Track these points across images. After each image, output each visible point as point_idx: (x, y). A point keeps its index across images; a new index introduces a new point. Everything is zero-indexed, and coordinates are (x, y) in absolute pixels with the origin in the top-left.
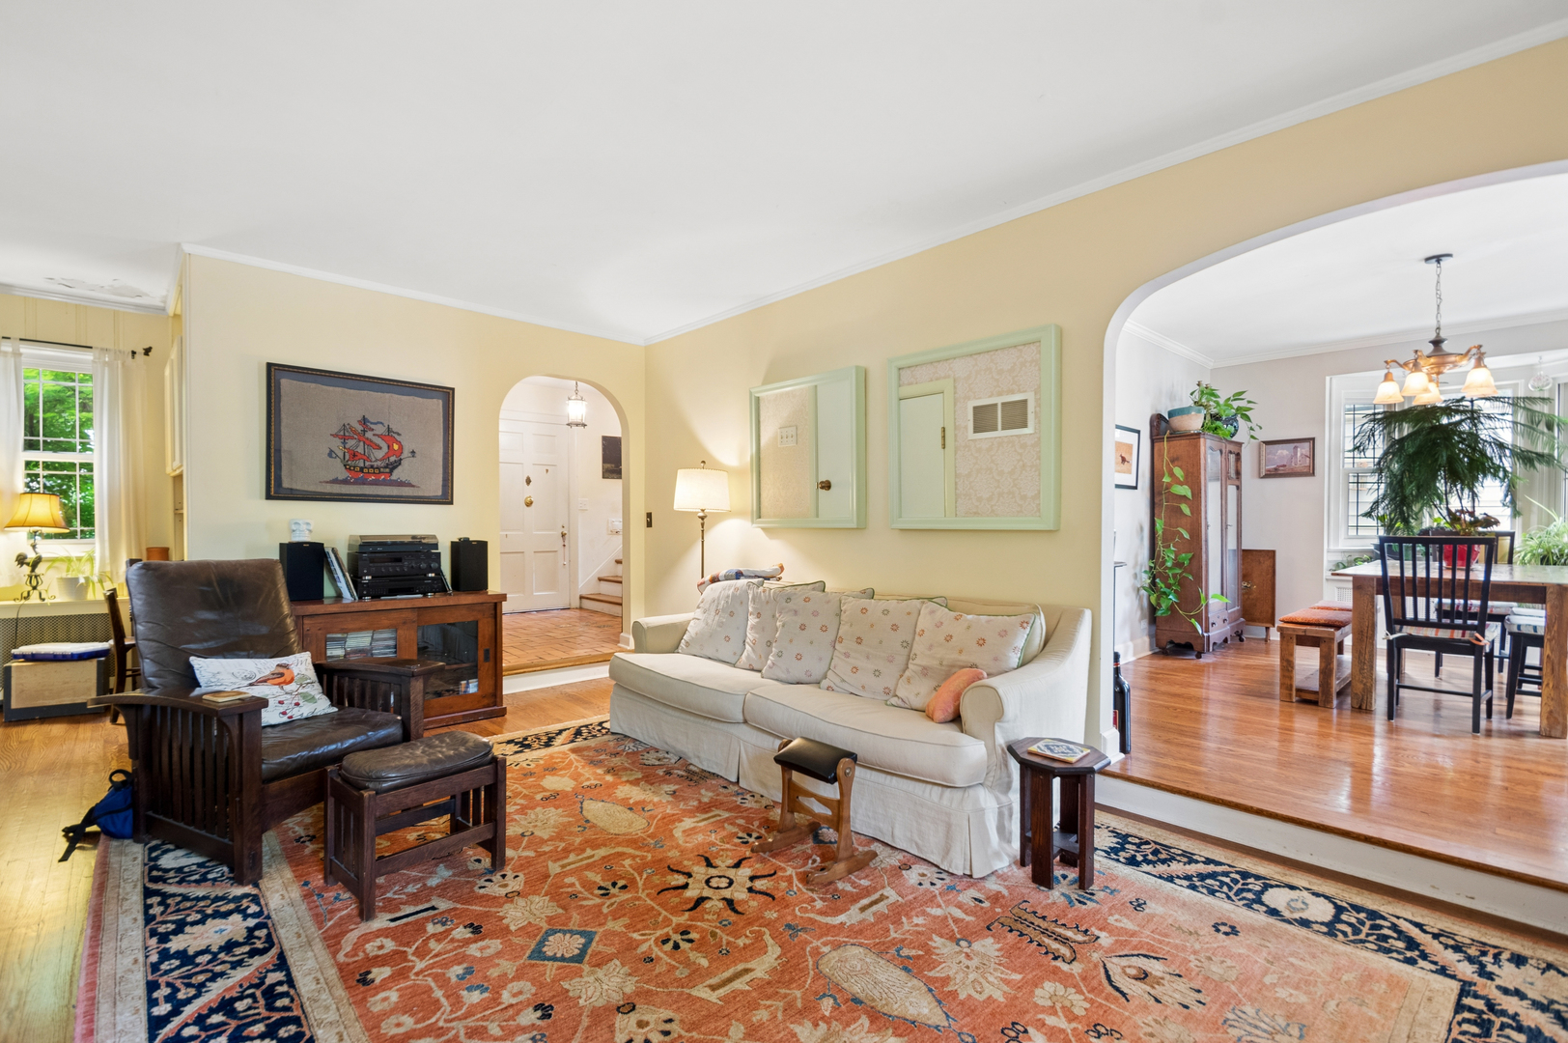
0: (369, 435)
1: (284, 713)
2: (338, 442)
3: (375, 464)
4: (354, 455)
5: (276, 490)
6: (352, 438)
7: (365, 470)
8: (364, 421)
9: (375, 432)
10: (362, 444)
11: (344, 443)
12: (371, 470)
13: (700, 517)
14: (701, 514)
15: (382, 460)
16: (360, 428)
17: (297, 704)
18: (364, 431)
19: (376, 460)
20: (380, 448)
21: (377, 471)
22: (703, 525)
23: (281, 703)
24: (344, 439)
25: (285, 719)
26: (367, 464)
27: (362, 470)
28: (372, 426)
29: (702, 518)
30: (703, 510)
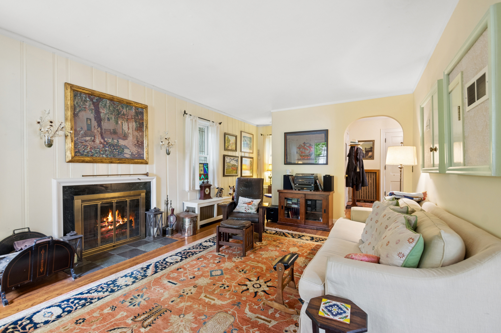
0: (305, 147)
1: (246, 211)
2: (299, 149)
3: (307, 154)
4: (302, 152)
5: (287, 163)
6: (302, 148)
7: (305, 156)
8: (304, 143)
9: (307, 146)
10: (304, 149)
11: (300, 149)
12: (306, 156)
13: (399, 168)
14: (400, 166)
15: (308, 153)
16: (303, 145)
17: (248, 209)
18: (304, 146)
19: (307, 153)
20: (308, 150)
21: (307, 156)
22: (401, 171)
23: (246, 208)
24: (300, 148)
25: (245, 212)
26: (305, 154)
27: (304, 156)
28: (306, 144)
29: (401, 168)
30: (401, 165)
